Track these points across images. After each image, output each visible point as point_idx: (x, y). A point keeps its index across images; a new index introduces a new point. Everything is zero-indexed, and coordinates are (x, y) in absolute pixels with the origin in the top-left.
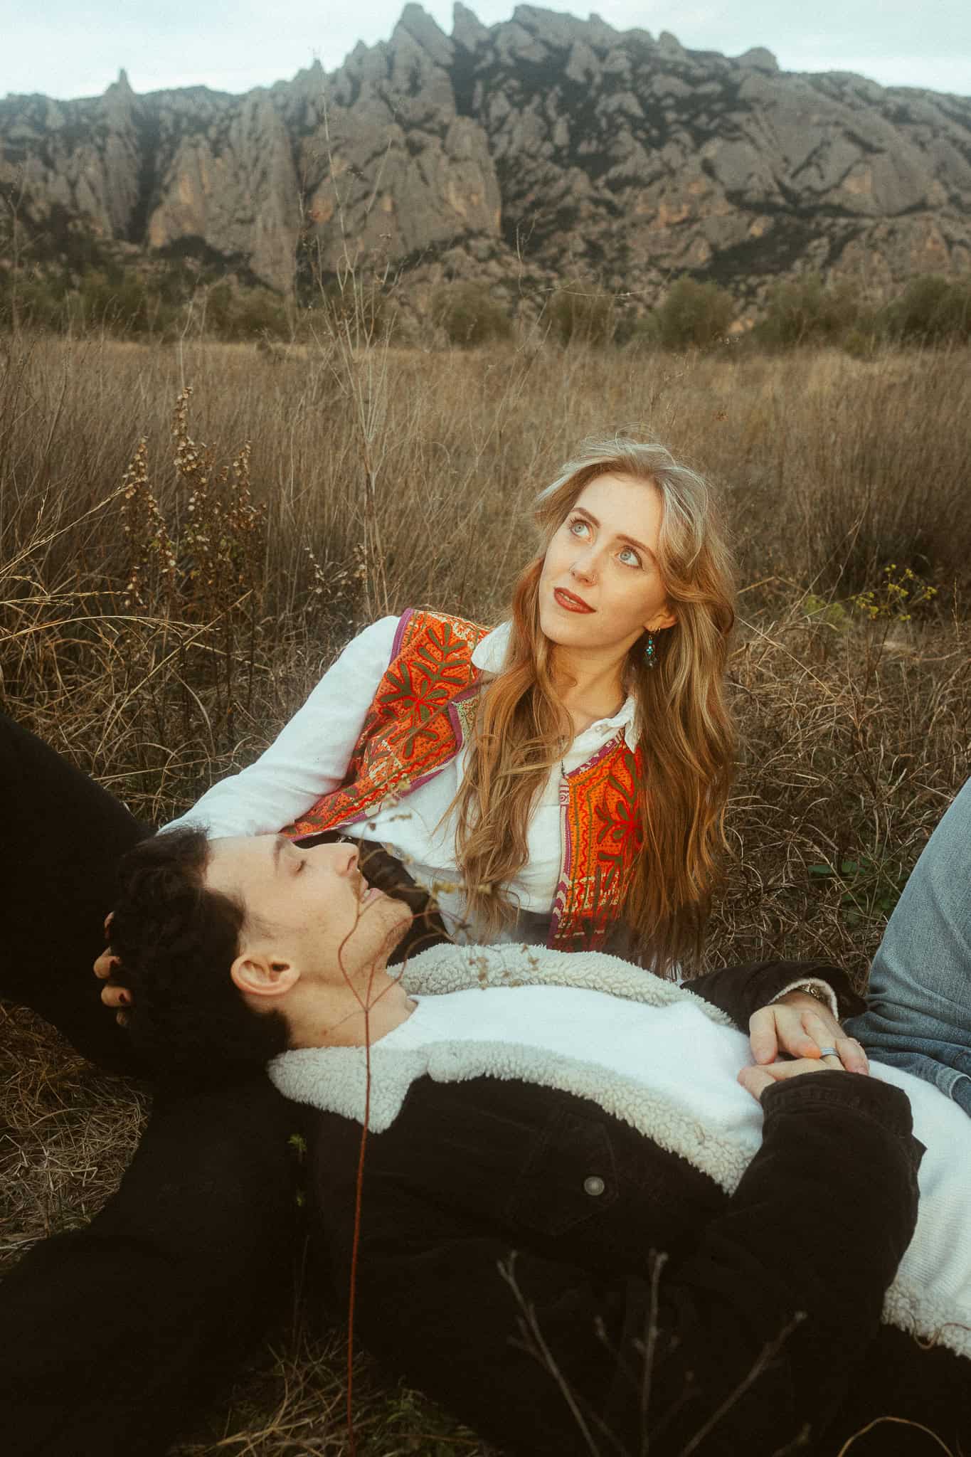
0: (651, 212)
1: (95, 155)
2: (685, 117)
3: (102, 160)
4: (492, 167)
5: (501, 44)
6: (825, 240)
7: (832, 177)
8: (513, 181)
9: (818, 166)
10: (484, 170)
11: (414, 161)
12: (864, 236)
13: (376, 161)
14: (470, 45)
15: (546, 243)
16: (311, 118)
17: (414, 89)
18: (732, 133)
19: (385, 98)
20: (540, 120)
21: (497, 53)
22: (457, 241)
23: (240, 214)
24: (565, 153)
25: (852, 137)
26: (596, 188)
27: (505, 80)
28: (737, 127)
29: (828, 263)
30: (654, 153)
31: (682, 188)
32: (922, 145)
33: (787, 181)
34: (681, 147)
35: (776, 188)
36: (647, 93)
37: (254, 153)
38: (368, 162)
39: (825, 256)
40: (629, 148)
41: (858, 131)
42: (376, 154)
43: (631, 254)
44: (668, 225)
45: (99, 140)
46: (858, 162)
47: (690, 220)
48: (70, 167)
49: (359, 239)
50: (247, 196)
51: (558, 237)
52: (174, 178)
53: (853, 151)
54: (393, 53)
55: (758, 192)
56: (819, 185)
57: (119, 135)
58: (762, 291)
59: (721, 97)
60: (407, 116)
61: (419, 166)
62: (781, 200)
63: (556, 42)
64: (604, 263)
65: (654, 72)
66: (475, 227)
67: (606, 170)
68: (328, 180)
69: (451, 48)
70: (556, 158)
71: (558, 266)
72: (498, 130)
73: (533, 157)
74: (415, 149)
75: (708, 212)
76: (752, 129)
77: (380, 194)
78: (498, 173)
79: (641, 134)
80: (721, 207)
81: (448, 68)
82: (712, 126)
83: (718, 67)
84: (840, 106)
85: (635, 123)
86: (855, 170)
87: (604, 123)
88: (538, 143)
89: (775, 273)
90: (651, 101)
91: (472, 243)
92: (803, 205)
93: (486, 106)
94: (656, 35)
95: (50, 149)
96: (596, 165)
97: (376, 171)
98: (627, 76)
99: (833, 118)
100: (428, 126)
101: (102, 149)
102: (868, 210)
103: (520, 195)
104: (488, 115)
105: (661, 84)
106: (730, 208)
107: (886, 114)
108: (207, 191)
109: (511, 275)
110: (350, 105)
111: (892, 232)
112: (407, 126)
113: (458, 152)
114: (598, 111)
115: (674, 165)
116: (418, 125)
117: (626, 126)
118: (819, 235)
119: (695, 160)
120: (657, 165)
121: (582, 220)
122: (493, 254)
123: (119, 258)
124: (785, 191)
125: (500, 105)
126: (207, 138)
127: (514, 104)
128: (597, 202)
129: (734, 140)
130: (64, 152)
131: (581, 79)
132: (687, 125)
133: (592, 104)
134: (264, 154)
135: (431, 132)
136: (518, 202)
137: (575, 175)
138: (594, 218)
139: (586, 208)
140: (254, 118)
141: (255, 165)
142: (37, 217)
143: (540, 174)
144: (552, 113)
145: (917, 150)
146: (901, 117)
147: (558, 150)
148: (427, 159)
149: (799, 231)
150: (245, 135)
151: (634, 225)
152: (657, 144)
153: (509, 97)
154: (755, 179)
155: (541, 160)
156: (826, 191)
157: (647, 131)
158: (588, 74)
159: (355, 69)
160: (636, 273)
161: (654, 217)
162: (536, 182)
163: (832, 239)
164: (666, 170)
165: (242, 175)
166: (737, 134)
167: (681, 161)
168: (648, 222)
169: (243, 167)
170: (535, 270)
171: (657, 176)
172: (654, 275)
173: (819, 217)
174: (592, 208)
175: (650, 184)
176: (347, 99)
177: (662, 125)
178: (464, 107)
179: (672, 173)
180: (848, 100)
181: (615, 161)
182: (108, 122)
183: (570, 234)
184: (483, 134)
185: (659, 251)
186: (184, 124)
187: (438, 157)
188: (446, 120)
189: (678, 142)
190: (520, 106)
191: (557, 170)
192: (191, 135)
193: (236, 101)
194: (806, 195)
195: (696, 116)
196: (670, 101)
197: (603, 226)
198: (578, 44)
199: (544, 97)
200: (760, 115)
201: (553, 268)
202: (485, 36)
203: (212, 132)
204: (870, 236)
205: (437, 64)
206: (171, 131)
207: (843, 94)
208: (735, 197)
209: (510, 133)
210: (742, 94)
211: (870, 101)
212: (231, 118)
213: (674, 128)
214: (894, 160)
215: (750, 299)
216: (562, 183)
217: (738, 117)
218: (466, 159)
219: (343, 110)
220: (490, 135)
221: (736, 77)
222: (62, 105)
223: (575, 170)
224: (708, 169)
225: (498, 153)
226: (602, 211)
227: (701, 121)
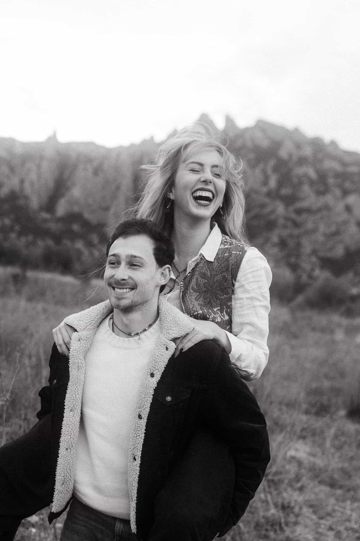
0: (316, 227)
2: (339, 182)
5: (247, 137)
14: (232, 135)
20: (263, 175)
21: (244, 140)
24: (273, 192)
26: (288, 212)
34: (335, 196)
36: (320, 167)
40: (308, 194)
44: (323, 235)
64: (288, 250)
65: (325, 158)
67: (294, 204)
70: (269, 194)
75: (346, 231)
80: (354, 229)
82: (353, 188)
85: (312, 183)
87: (296, 181)
88: (260, 186)
90: (322, 172)
98: (311, 158)
105: (328, 164)
114: (293, 174)
115: (330, 205)
117: (307, 184)
119: (341, 204)
120: (321, 204)
121: (279, 227)
131: (286, 157)
132: (339, 186)
133: (290, 170)
137: (278, 204)
138: (285, 227)
139: (281, 221)
143: (260, 202)
144: (269, 171)
147: (270, 191)
151: (305, 233)
152: (322, 193)
155: (260, 195)
157: (318, 187)
158: (290, 155)
161: (316, 230)
167: (334, 203)
168: (313, 233)
171: (319, 210)
172: (314, 259)
174: (284, 222)
175: (316, 213)
177: (326, 185)
181: (299, 200)
183: (271, 233)
185: (318, 247)
189: (333, 194)
190: (253, 167)
191: (269, 201)
195: (344, 182)
196: (332, 173)
197: (289, 231)
198: (286, 140)
199: (266, 164)
216: (270, 208)
224: (348, 209)
226: (289, 224)
227: (347, 185)
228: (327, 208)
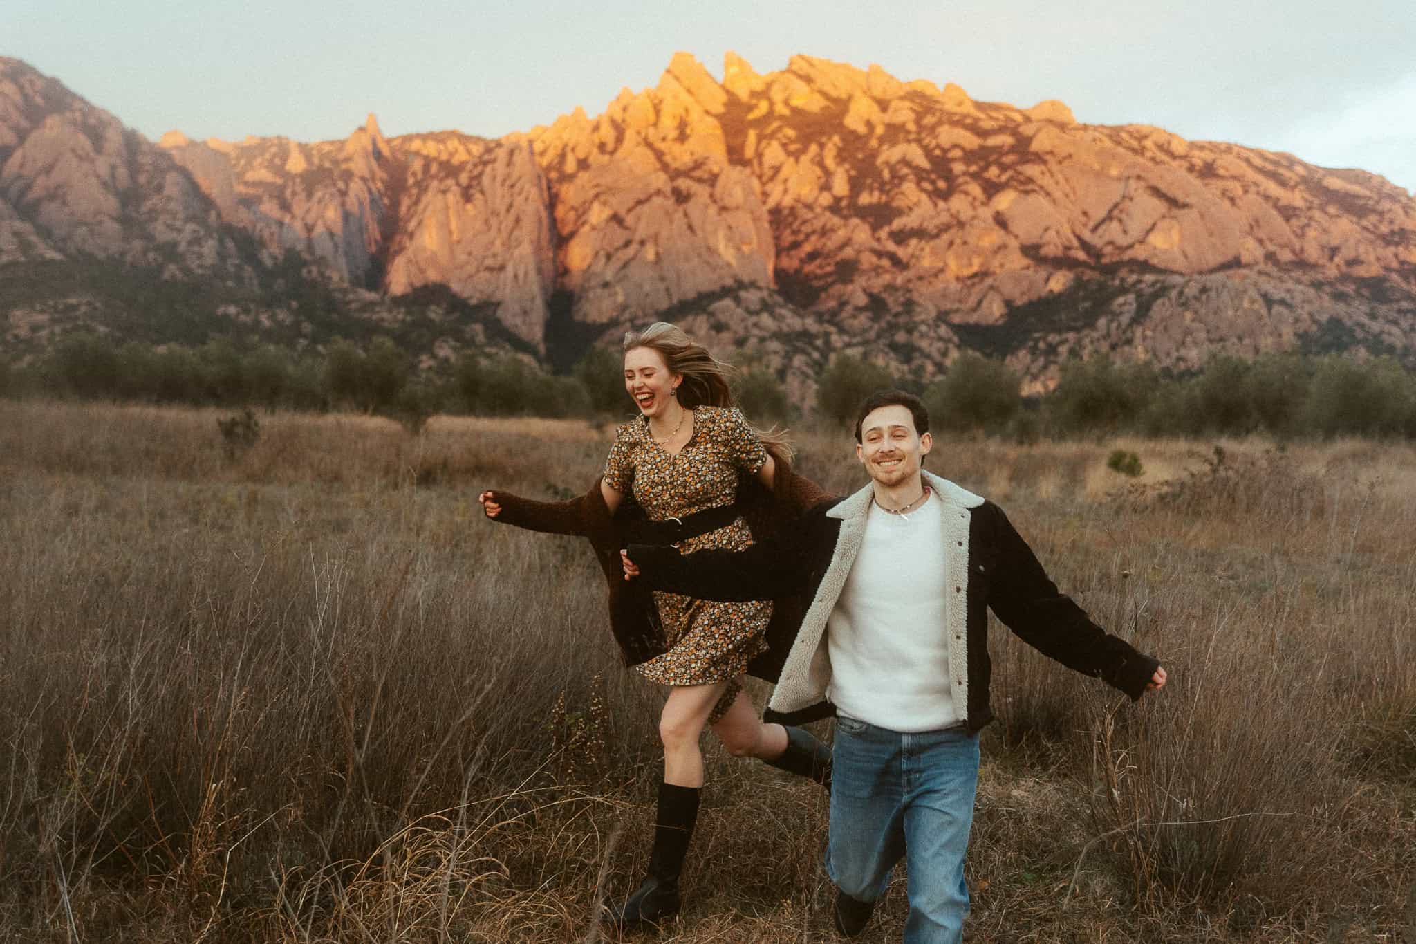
0: (941, 265)
1: (336, 201)
2: (973, 168)
3: (343, 204)
4: (766, 217)
5: (777, 95)
6: (1131, 297)
7: (1135, 230)
8: (788, 231)
9: (1120, 221)
10: (756, 220)
11: (681, 209)
12: (1174, 294)
13: (639, 209)
14: (743, 94)
15: (823, 295)
16: (570, 166)
17: (682, 137)
18: (1026, 186)
19: (649, 145)
20: (818, 171)
21: (772, 104)
22: (725, 292)
23: (489, 262)
24: (844, 203)
25: (1156, 192)
26: (879, 240)
27: (780, 129)
28: (1030, 180)
29: (1135, 321)
30: (941, 204)
31: (972, 241)
32: (1232, 200)
33: (1087, 235)
34: (970, 199)
35: (1075, 243)
36: (934, 143)
37: (507, 200)
38: (630, 210)
39: (1132, 314)
40: (915, 200)
41: (1163, 187)
42: (640, 202)
43: (918, 309)
44: (958, 279)
45: (341, 185)
46: (1164, 217)
47: (983, 274)
48: (308, 211)
49: (618, 289)
50: (498, 243)
51: (837, 289)
52: (420, 224)
53: (1160, 206)
54: (661, 101)
55: (1056, 246)
56: (1122, 241)
57: (363, 179)
58: (1063, 350)
59: (1013, 149)
60: (674, 165)
61: (686, 215)
62: (1081, 255)
63: (834, 93)
64: (889, 318)
65: (940, 123)
66: (746, 279)
67: (889, 222)
68: (586, 228)
69: (723, 98)
70: (835, 208)
71: (837, 319)
72: (772, 178)
73: (809, 207)
74: (681, 197)
75: (1002, 266)
76: (1046, 181)
77: (642, 243)
78: (771, 222)
79: (927, 185)
80: (1016, 262)
81: (718, 117)
82: (1004, 178)
83: (1008, 119)
84: (1140, 159)
85: (920, 175)
86: (1161, 225)
87: (886, 174)
88: (816, 192)
89: (1077, 330)
90: (937, 152)
91: (743, 294)
92: (1105, 260)
93: (759, 155)
94: (941, 86)
95: (288, 192)
96: (879, 216)
97: (639, 219)
98: (911, 127)
99: (1137, 171)
100: (697, 173)
101: (344, 194)
102: (1176, 267)
103: (796, 245)
104: (760, 164)
105: (947, 135)
106: (1026, 261)
107: (1191, 169)
108: (455, 237)
109: (785, 329)
110: (612, 153)
111: (1204, 290)
112: (675, 174)
113: (727, 202)
114: (879, 161)
115: (963, 217)
116: (686, 173)
117: (911, 177)
118: (1123, 290)
119: (986, 213)
120: (944, 218)
121: (864, 272)
122: (766, 307)
123: (353, 306)
124: (1084, 245)
125: (773, 153)
126: (458, 184)
127: (789, 154)
128: (879, 254)
129: (1027, 192)
130: (303, 195)
131: (862, 129)
132: (975, 176)
133: (874, 155)
134: (519, 200)
135: (700, 180)
136: (793, 253)
137: (856, 226)
138: (877, 270)
139: (867, 260)
140: (510, 163)
141: (508, 211)
142: (269, 263)
143: (818, 224)
144: (830, 162)
145: (1227, 204)
146: (1208, 171)
147: (837, 200)
148: (693, 207)
149: (1102, 287)
150: (499, 179)
151: (920, 278)
152: (946, 195)
153: (784, 146)
154: (1052, 233)
155: (818, 210)
156: (1131, 246)
157: (933, 182)
158: (869, 124)
159: (618, 117)
160: (923, 328)
161: (942, 271)
162: (814, 232)
163: (1139, 295)
164: (955, 223)
165: (494, 222)
166: (1030, 187)
167: (970, 213)
168: (936, 275)
169: (495, 213)
170: (811, 324)
172: (943, 330)
173: (1123, 272)
174: (874, 259)
175: (937, 236)
176: (610, 147)
177: (949, 177)
178: (735, 156)
179: (961, 225)
180: (1148, 154)
181: (899, 212)
182: (352, 166)
183: (850, 287)
184: (756, 183)
185: (948, 305)
186: (434, 168)
187: (706, 207)
188: (716, 169)
189: (967, 193)
190: (796, 155)
191: (836, 220)
192: (441, 180)
193: (491, 148)
194: (1108, 249)
195: (986, 168)
196: (957, 153)
197: (887, 278)
198: (858, 94)
199: (822, 146)
200: (1055, 167)
201: (831, 322)
202: (759, 87)
203: (464, 178)
204: (1181, 293)
205: (707, 112)
206: (420, 176)
207: (1144, 148)
208: (1031, 251)
209: (785, 181)
210: (1035, 146)
211: (1174, 156)
212: (485, 163)
213: (961, 180)
214: (1202, 216)
215: (1052, 358)
216: (841, 234)
217: (1031, 170)
218: (737, 208)
219: (606, 158)
220: (763, 184)
221: (1027, 130)
222: (305, 149)
223: (855, 221)
224: (1001, 221)
225: (771, 202)
226: (886, 263)
227: (993, 172)
228: (957, 222)
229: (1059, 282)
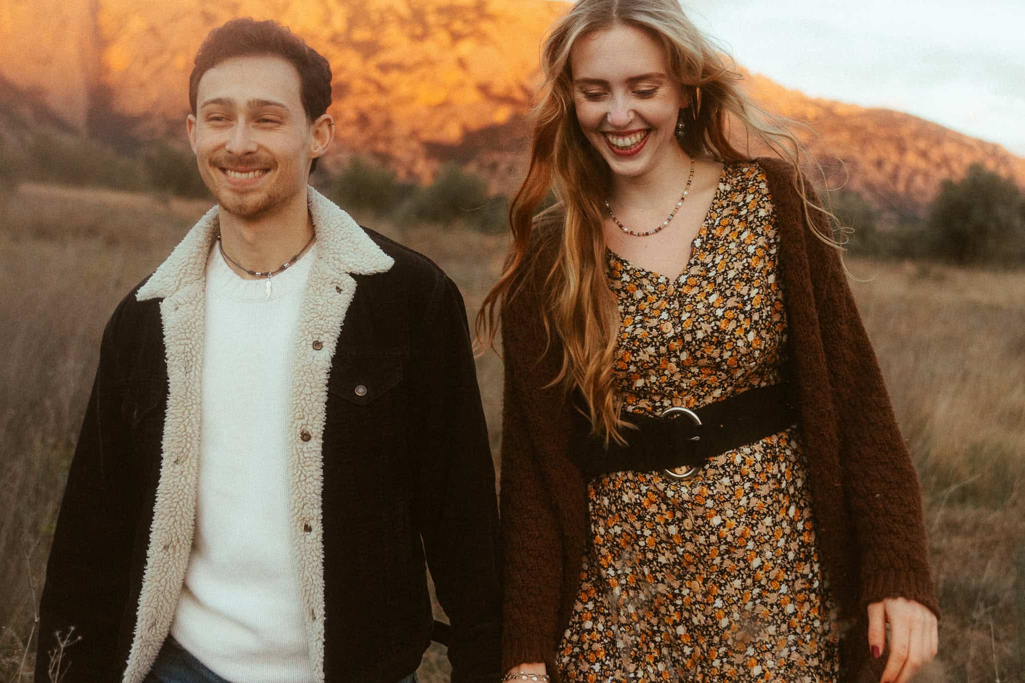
0: (414, 93)
2: (444, 21)
18: (482, 38)
20: (321, 8)
24: (341, 37)
26: (367, 69)
28: (486, 35)
30: (418, 45)
31: (440, 76)
33: (525, 82)
34: (440, 43)
35: (516, 86)
40: (397, 40)
43: (395, 127)
44: (427, 106)
47: (446, 104)
55: (502, 87)
58: (503, 167)
59: (474, 9)
62: (520, 96)
64: (372, 131)
67: (376, 55)
70: (334, 39)
74: (209, 19)
76: (498, 37)
77: (174, 53)
79: (407, 30)
80: (472, 96)
82: (466, 30)
85: (402, 21)
87: (376, 18)
88: (318, 25)
90: (417, 6)
96: (369, 49)
106: (480, 97)
114: (371, 7)
115: (434, 57)
117: (395, 23)
119: (450, 57)
120: (420, 56)
121: (355, 93)
124: (524, 89)
128: (369, 80)
129: (484, 44)
132: (446, 26)
137: (350, 56)
138: (365, 92)
139: (358, 84)
147: (336, 34)
151: (398, 103)
152: (420, 38)
154: (499, 76)
157: (412, 28)
161: (415, 98)
166: (486, 40)
167: (439, 55)
168: (410, 102)
171: (418, 65)
172: (413, 145)
174: (364, 85)
175: (413, 70)
177: (425, 26)
179: (432, 64)
181: (383, 49)
185: (419, 125)
189: (437, 39)
195: (453, 21)
196: (432, 8)
197: (372, 100)
200: (505, 28)
208: (484, 89)
210: (490, 8)
213: (434, 28)
217: (486, 26)
224: (462, 64)
226: (371, 88)
227: (458, 26)
228: (429, 62)
229: (502, 115)
